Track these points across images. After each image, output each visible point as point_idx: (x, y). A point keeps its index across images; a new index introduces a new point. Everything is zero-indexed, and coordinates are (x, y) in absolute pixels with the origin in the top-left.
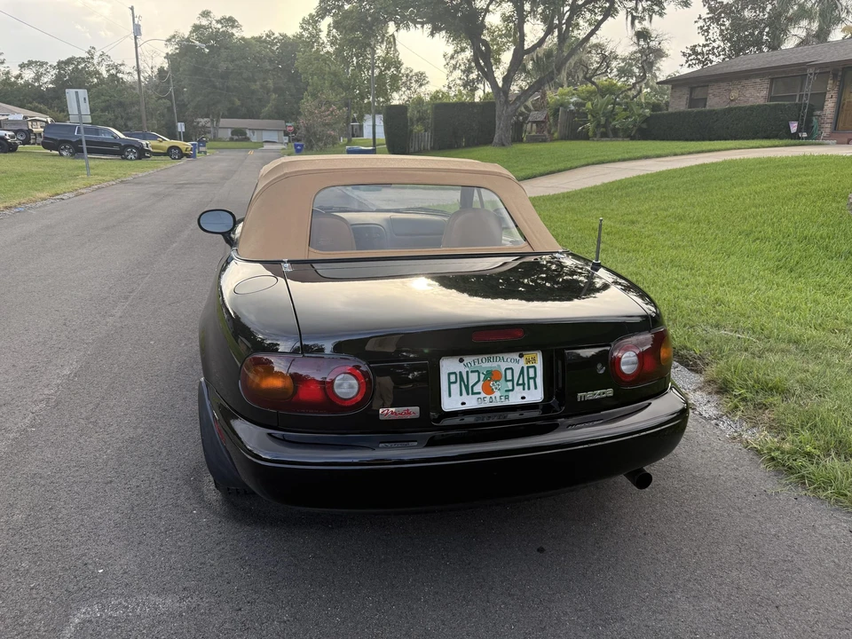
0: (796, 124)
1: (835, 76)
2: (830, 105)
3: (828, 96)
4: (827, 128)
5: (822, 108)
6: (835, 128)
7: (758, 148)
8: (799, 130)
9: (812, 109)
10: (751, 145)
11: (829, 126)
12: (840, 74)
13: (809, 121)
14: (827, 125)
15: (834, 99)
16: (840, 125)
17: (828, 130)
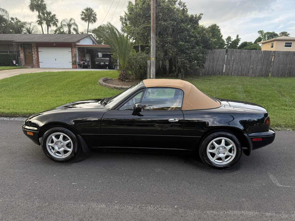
0: (15, 61)
1: (21, 47)
2: (22, 55)
3: (20, 52)
4: (23, 63)
5: (20, 57)
6: (26, 63)
7: (10, 69)
8: (16, 63)
9: (18, 57)
10: (8, 68)
11: (24, 62)
12: (23, 46)
13: (18, 60)
14: (23, 62)
15: (23, 54)
16: (27, 62)
17: (24, 63)
